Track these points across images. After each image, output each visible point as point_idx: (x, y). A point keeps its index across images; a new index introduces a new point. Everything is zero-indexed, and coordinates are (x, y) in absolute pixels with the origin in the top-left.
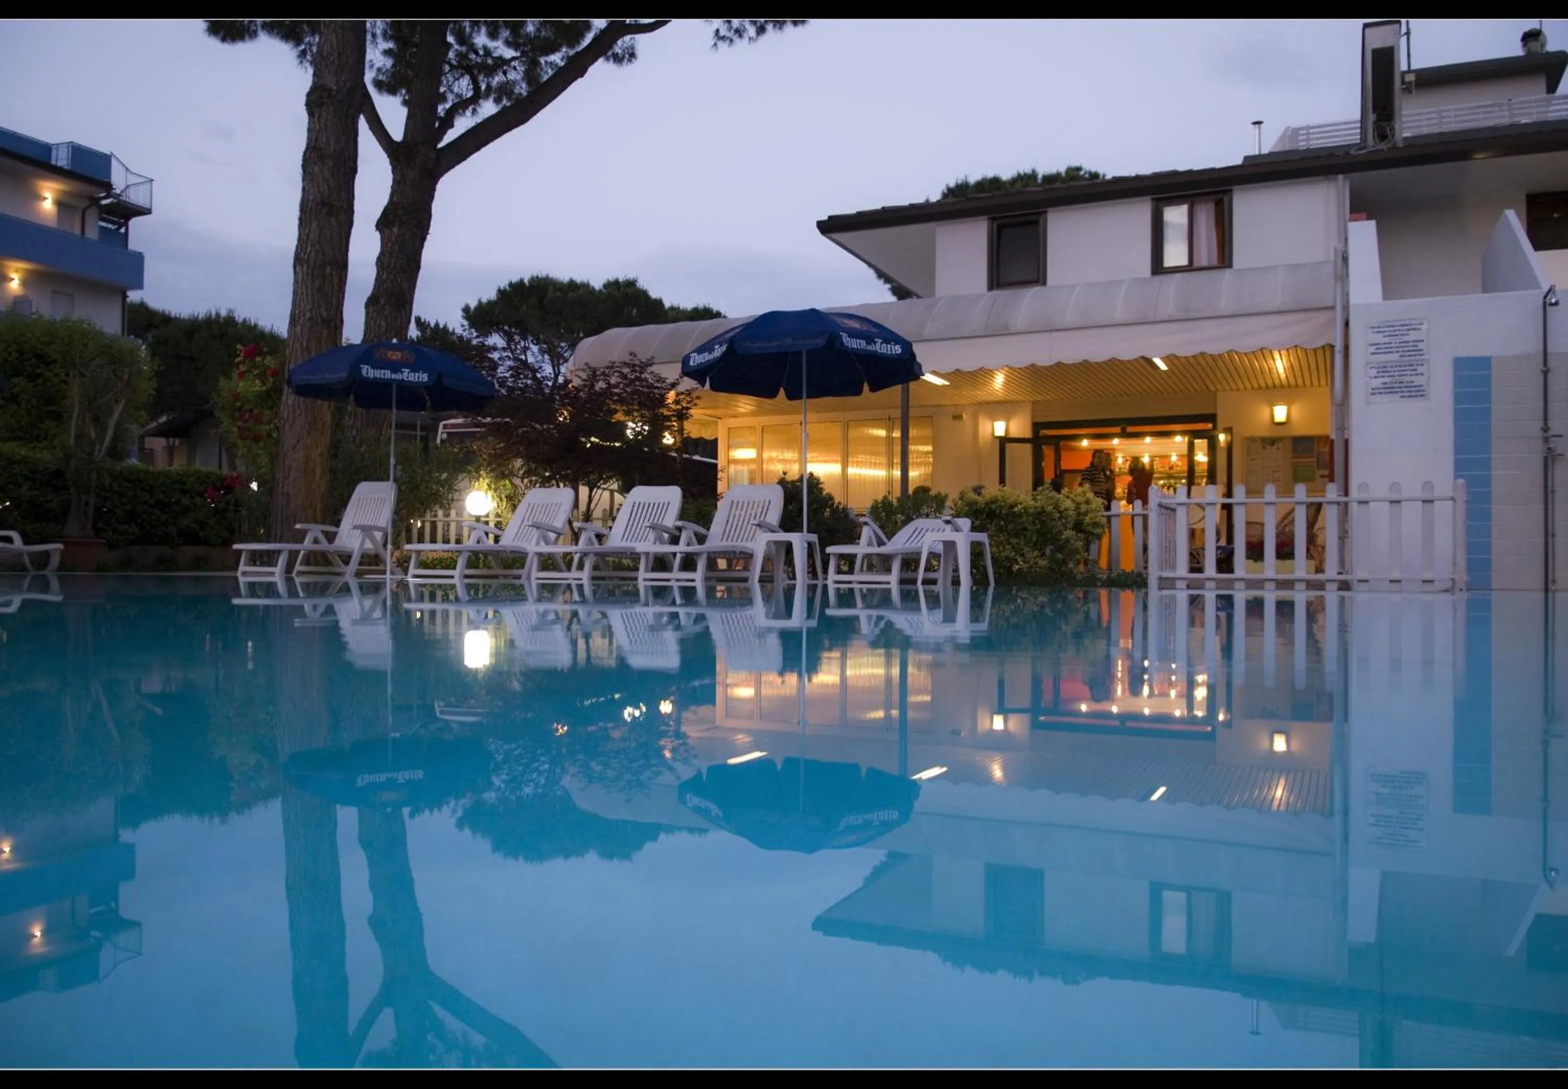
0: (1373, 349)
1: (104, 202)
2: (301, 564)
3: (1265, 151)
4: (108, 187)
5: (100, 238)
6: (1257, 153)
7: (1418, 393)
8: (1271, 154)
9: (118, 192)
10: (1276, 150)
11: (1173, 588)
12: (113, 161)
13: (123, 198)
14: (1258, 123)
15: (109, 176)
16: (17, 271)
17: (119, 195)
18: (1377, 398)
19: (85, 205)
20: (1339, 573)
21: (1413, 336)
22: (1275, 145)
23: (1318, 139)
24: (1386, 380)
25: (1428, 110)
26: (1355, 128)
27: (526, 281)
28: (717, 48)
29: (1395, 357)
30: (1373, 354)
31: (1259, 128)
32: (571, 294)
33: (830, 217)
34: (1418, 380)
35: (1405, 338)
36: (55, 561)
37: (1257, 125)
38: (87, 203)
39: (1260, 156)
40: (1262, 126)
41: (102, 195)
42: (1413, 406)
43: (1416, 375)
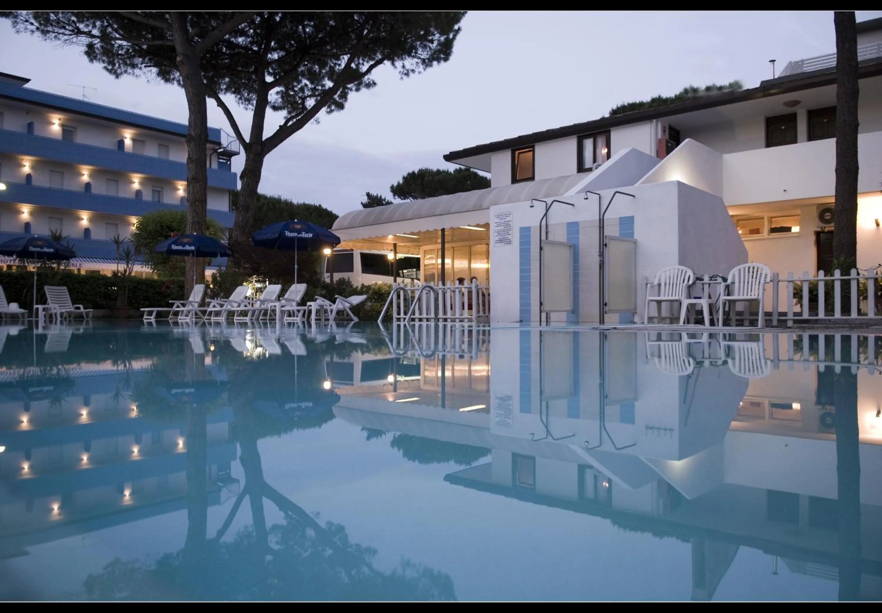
0: (496, 225)
1: (219, 151)
2: (172, 315)
3: (776, 77)
4: (219, 144)
5: (218, 167)
6: (772, 78)
7: (509, 242)
8: (779, 78)
9: (225, 146)
10: (781, 76)
11: (415, 321)
12: (222, 132)
13: (229, 148)
14: (773, 61)
15: (220, 139)
16: (182, 185)
17: (225, 147)
18: (497, 245)
19: (211, 153)
20: (460, 315)
21: (508, 219)
22: (781, 74)
23: (807, 67)
24: (500, 237)
25: (871, 45)
26: (834, 58)
27: (416, 172)
28: (403, 79)
29: (502, 228)
30: (496, 226)
31: (774, 64)
32: (436, 177)
33: (450, 153)
34: (509, 237)
35: (506, 220)
36: (91, 315)
37: (772, 62)
38: (212, 152)
39: (774, 79)
40: (775, 62)
41: (218, 147)
42: (508, 247)
43: (509, 235)
